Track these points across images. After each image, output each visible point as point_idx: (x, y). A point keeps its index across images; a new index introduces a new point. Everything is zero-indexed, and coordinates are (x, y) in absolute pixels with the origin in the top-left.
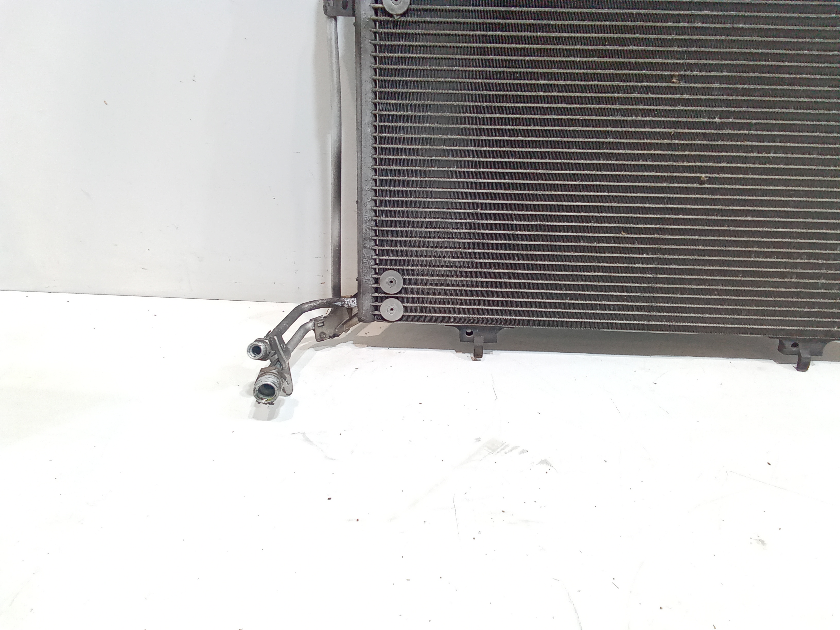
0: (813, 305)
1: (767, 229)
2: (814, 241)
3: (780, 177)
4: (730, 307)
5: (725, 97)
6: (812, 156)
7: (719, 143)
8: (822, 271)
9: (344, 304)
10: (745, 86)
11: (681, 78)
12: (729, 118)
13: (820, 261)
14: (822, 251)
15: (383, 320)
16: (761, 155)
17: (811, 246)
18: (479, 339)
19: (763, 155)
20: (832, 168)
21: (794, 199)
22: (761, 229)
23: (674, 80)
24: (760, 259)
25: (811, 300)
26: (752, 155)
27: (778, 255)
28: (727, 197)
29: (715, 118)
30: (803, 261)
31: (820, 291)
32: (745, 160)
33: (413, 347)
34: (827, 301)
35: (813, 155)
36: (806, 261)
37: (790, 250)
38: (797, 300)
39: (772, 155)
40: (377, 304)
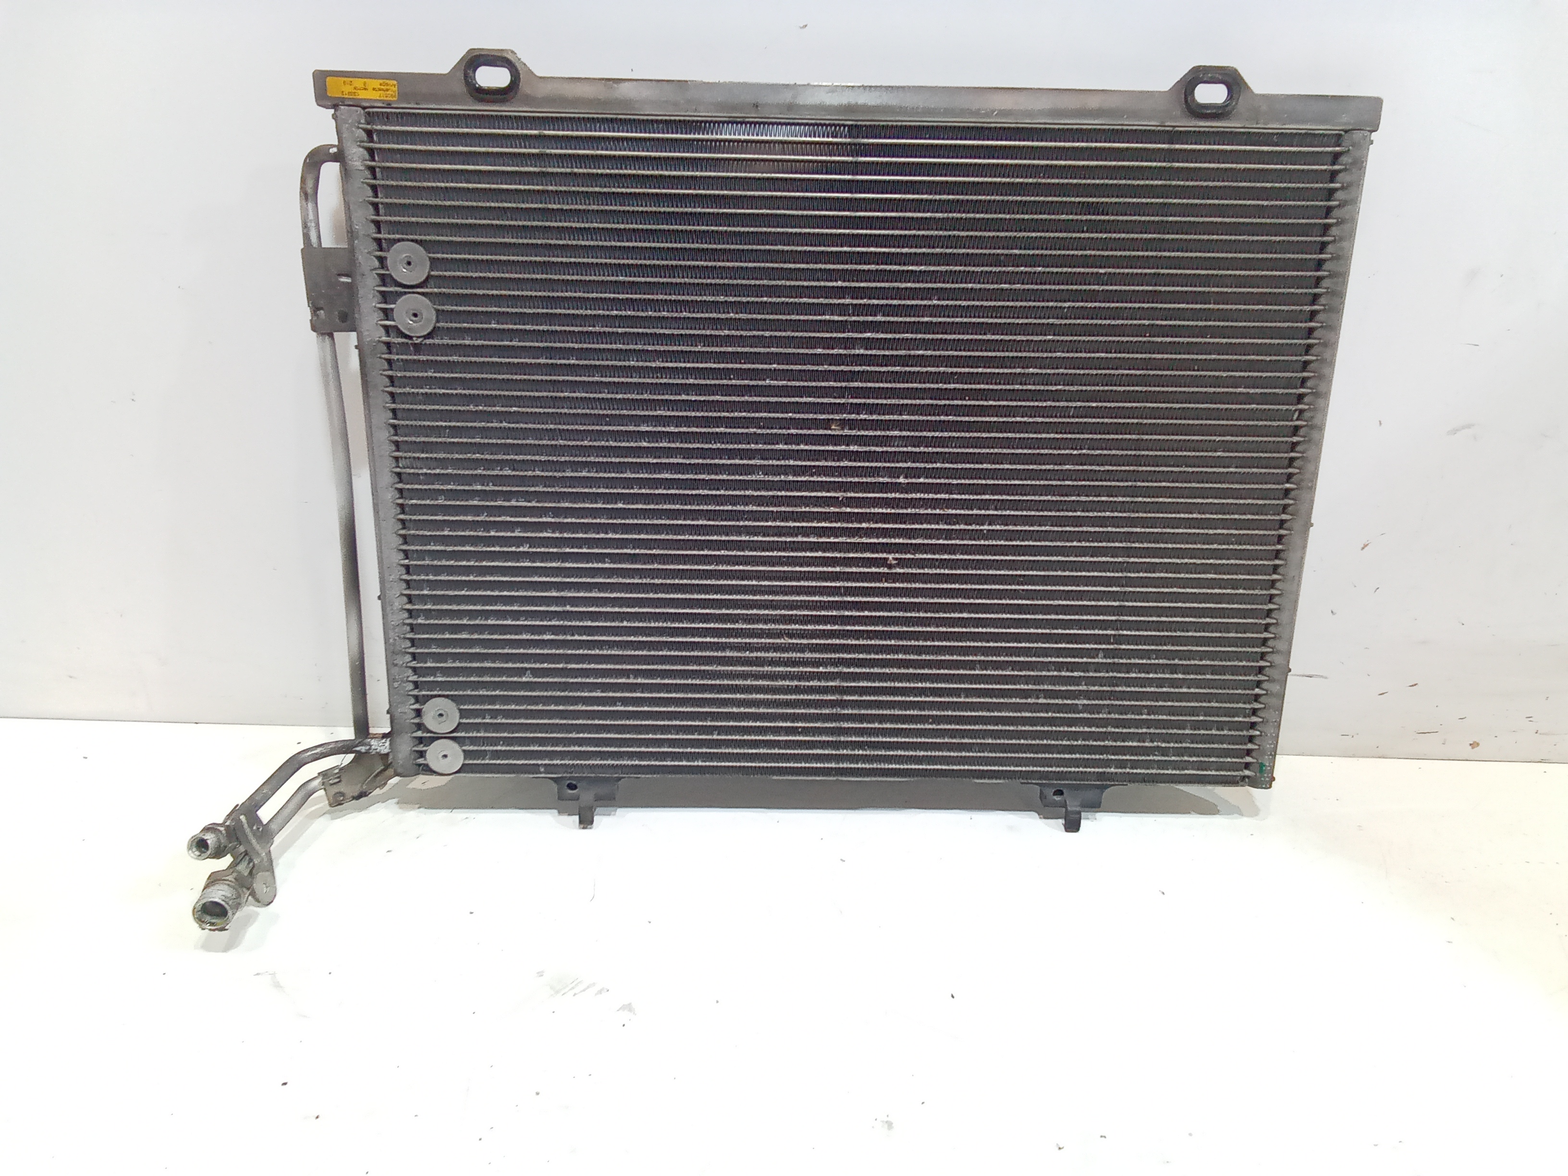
0: (1075, 736)
1: (992, 630)
2: (1063, 646)
3: (1002, 558)
4: (954, 741)
5: (910, 449)
6: (1043, 528)
7: (909, 511)
8: (1081, 688)
9: (370, 749)
10: (937, 434)
11: (843, 423)
12: (919, 478)
13: (1076, 674)
14: (1077, 660)
15: (433, 772)
16: (970, 527)
17: (1060, 652)
18: (586, 796)
19: (973, 527)
20: (1075, 544)
21: (1026, 587)
22: (984, 630)
23: (833, 427)
24: (989, 672)
25: (1070, 729)
26: (957, 527)
27: (1014, 665)
28: (929, 586)
29: (898, 477)
30: (1051, 673)
31: (1081, 715)
32: (949, 534)
33: (492, 808)
34: (1093, 729)
35: (1045, 526)
36: (1055, 673)
37: (1030, 659)
38: (1050, 729)
39: (986, 527)
40: (421, 748)
